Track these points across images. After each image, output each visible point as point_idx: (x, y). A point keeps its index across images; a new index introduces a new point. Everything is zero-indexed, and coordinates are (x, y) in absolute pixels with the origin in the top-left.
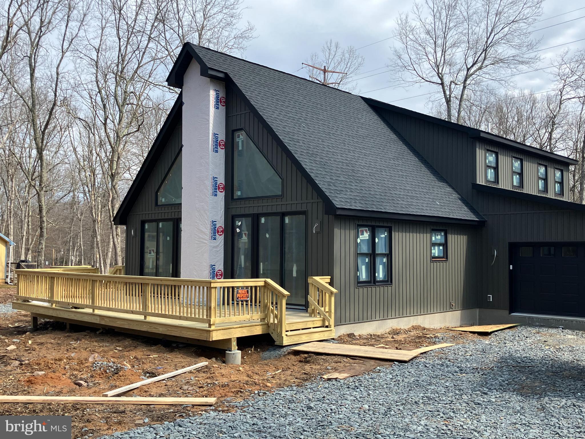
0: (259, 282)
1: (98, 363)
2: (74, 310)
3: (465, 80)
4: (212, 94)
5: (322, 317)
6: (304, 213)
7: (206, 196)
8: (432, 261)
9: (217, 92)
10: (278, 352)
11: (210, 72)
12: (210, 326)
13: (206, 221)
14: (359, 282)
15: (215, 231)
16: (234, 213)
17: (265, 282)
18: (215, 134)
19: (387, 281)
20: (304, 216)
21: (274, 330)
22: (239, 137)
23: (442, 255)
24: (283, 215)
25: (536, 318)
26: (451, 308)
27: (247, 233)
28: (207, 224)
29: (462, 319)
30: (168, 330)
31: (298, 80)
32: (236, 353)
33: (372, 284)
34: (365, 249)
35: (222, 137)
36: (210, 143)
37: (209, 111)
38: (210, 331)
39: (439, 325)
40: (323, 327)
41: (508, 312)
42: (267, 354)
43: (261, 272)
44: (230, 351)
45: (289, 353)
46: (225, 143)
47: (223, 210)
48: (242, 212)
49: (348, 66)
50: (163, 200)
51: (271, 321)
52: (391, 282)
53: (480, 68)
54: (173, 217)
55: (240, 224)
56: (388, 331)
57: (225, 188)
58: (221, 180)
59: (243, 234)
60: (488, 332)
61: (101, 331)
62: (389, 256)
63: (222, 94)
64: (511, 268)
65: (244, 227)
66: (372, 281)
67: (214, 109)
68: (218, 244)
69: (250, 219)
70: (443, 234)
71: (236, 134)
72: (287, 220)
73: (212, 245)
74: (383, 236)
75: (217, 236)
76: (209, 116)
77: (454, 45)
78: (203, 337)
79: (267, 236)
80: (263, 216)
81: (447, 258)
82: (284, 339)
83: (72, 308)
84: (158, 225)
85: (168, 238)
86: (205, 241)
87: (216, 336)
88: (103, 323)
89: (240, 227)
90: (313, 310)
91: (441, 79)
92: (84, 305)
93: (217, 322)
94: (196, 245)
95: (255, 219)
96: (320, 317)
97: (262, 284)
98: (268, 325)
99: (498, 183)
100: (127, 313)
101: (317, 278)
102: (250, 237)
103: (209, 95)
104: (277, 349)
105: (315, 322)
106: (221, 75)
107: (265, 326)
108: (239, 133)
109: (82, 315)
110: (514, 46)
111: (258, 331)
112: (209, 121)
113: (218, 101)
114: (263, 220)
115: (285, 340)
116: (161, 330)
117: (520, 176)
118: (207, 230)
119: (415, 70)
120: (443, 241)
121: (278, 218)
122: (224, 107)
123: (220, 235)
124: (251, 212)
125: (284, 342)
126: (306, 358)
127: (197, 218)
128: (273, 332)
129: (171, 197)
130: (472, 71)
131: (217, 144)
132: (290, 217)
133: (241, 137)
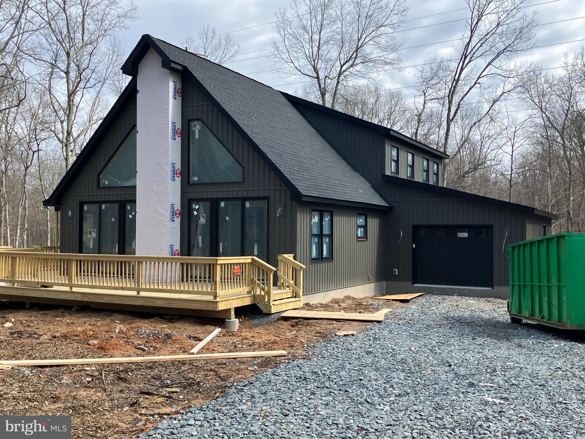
0: (247, 259)
1: (142, 332)
2: (43, 288)
3: (339, 76)
4: (171, 85)
5: (291, 288)
6: (267, 198)
7: (166, 181)
8: (357, 241)
9: (175, 83)
10: (266, 320)
11: (173, 65)
12: (215, 297)
13: (165, 204)
14: (313, 259)
15: (173, 214)
16: (190, 196)
17: (252, 259)
18: (173, 123)
19: (329, 258)
20: (266, 201)
21: (260, 300)
22: (195, 126)
23: (362, 236)
24: (244, 200)
25: (435, 288)
26: (369, 281)
27: (205, 215)
28: (166, 207)
29: (376, 290)
30: (169, 303)
31: (234, 74)
32: (235, 322)
33: (320, 260)
34: (315, 231)
35: (179, 126)
36: (170, 131)
37: (169, 101)
38: (217, 302)
39: (361, 295)
40: (292, 297)
41: (411, 283)
42: (256, 321)
43: (221, 251)
44: (229, 319)
45: (278, 320)
46: (181, 131)
47: (180, 194)
48: (200, 196)
49: (225, 52)
50: (107, 182)
51: (258, 293)
52: (332, 259)
53: (352, 66)
54: (119, 199)
55: (197, 207)
56: (330, 300)
57: (182, 174)
58: (178, 166)
59: (201, 217)
60: (408, 300)
61: (76, 308)
62: (331, 236)
63: (179, 86)
64: (414, 247)
65: (202, 210)
66: (320, 258)
67: (172, 99)
68: (176, 225)
69: (208, 204)
70: (364, 218)
71: (193, 123)
72: (248, 205)
73: (171, 226)
74: (327, 219)
75: (175, 218)
76: (168, 105)
77: (327, 42)
78: (210, 308)
79: (227, 218)
80: (223, 201)
81: (367, 238)
82: (272, 308)
83: (41, 287)
84: (100, 207)
85: (113, 220)
86: (164, 223)
87: (221, 307)
88: (86, 299)
89: (197, 210)
90: (283, 283)
91: (317, 74)
92: (51, 283)
93: (221, 294)
94: (153, 226)
95: (214, 203)
96: (289, 289)
97: (250, 261)
98: (254, 296)
99: (398, 174)
100: (116, 289)
101: (286, 256)
102: (209, 219)
103: (168, 86)
104: (264, 317)
105: (288, 293)
106: (180, 68)
107: (253, 298)
108: (196, 122)
109: (57, 293)
110: (383, 49)
111: (247, 302)
112: (168, 110)
113: (176, 91)
114: (223, 204)
115: (274, 309)
116: (160, 304)
117: (411, 169)
118: (168, 213)
119: (292, 63)
120: (364, 224)
121: (239, 203)
122: (181, 98)
123: (178, 217)
124: (210, 196)
125: (272, 310)
126: (297, 323)
127: (155, 201)
128: (259, 302)
129: (116, 180)
130: (344, 68)
131: (175, 132)
132: (251, 202)
133: (198, 126)
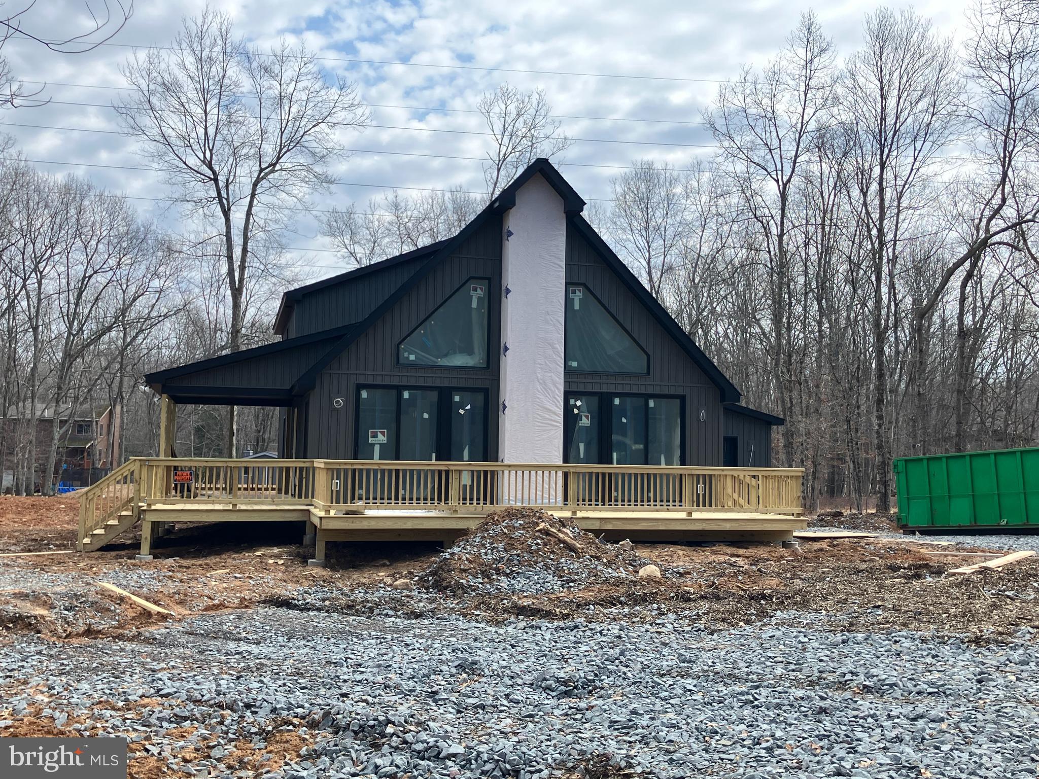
6: (681, 397)
7: (558, 365)
13: (557, 397)
20: (678, 401)
22: (574, 292)
24: (644, 397)
27: (590, 415)
48: (582, 389)
50: (412, 357)
55: (578, 403)
59: (583, 417)
65: (584, 408)
69: (595, 400)
71: (570, 288)
72: (652, 403)
79: (624, 420)
80: (617, 397)
84: (400, 395)
85: (426, 416)
89: (579, 408)
94: (536, 428)
95: (604, 398)
102: (595, 421)
108: (575, 287)
114: (617, 401)
118: (560, 409)
127: (539, 392)
129: (429, 356)
132: (657, 400)
133: (578, 293)
